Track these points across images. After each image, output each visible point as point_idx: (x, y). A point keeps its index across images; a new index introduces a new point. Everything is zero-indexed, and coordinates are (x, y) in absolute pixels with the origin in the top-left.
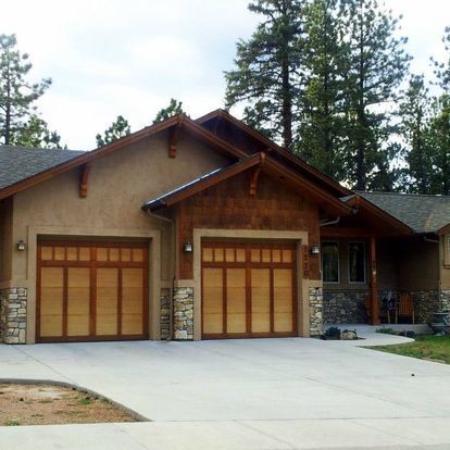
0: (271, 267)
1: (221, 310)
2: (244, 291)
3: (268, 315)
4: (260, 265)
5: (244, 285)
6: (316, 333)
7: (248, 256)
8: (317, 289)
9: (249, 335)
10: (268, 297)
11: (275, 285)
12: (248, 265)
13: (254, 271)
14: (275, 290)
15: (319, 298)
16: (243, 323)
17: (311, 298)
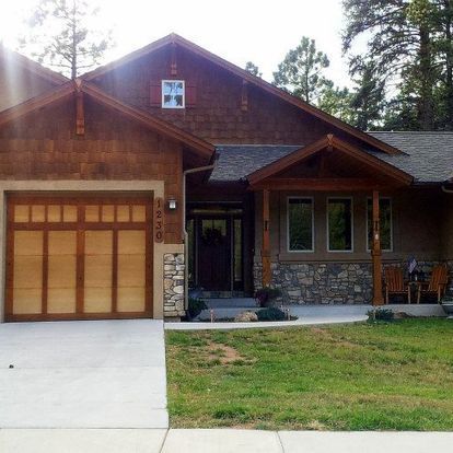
0: (115, 228)
1: (39, 283)
2: (74, 259)
3: (110, 291)
4: (99, 226)
5: (74, 252)
6: (175, 314)
7: (81, 215)
8: (176, 255)
9: (80, 315)
10: (110, 268)
11: (120, 251)
12: (81, 226)
13: (89, 234)
14: (119, 257)
15: (178, 268)
16: (73, 300)
17: (167, 267)
